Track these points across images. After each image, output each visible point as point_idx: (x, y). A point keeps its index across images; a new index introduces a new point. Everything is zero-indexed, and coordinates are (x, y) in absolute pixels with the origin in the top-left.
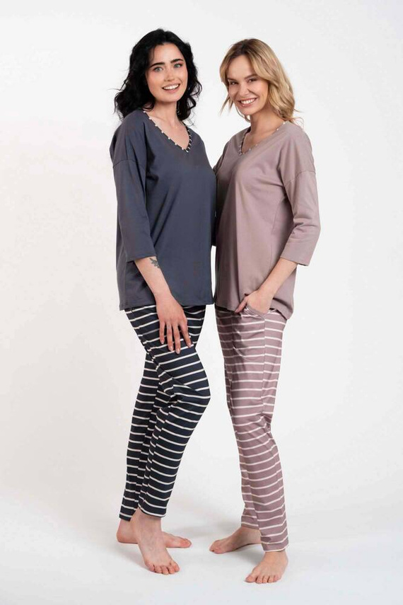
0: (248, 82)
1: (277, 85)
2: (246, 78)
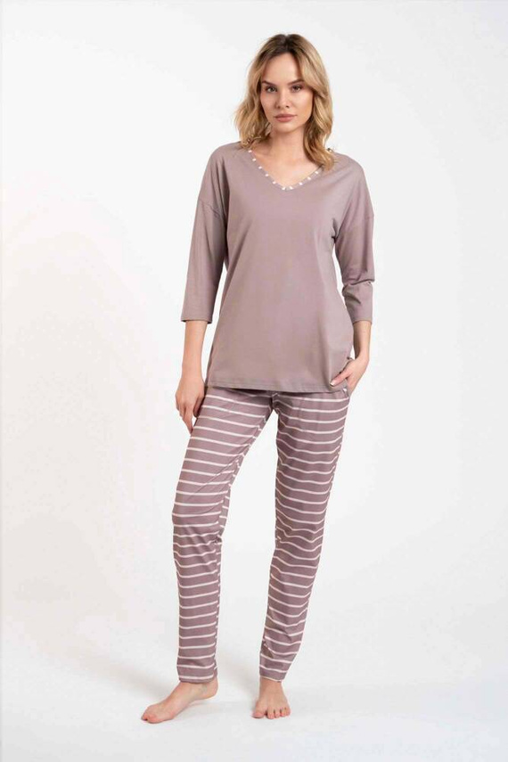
0: (291, 89)
1: (323, 96)
2: (289, 84)
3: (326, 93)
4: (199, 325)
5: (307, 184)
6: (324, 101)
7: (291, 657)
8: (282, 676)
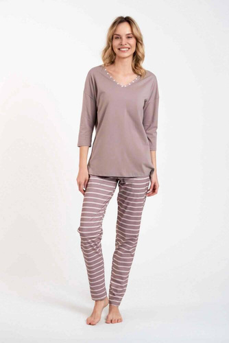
3: (142, 41)
4: (85, 148)
5: (132, 84)
6: (141, 44)
7: (122, 295)
8: (119, 304)
